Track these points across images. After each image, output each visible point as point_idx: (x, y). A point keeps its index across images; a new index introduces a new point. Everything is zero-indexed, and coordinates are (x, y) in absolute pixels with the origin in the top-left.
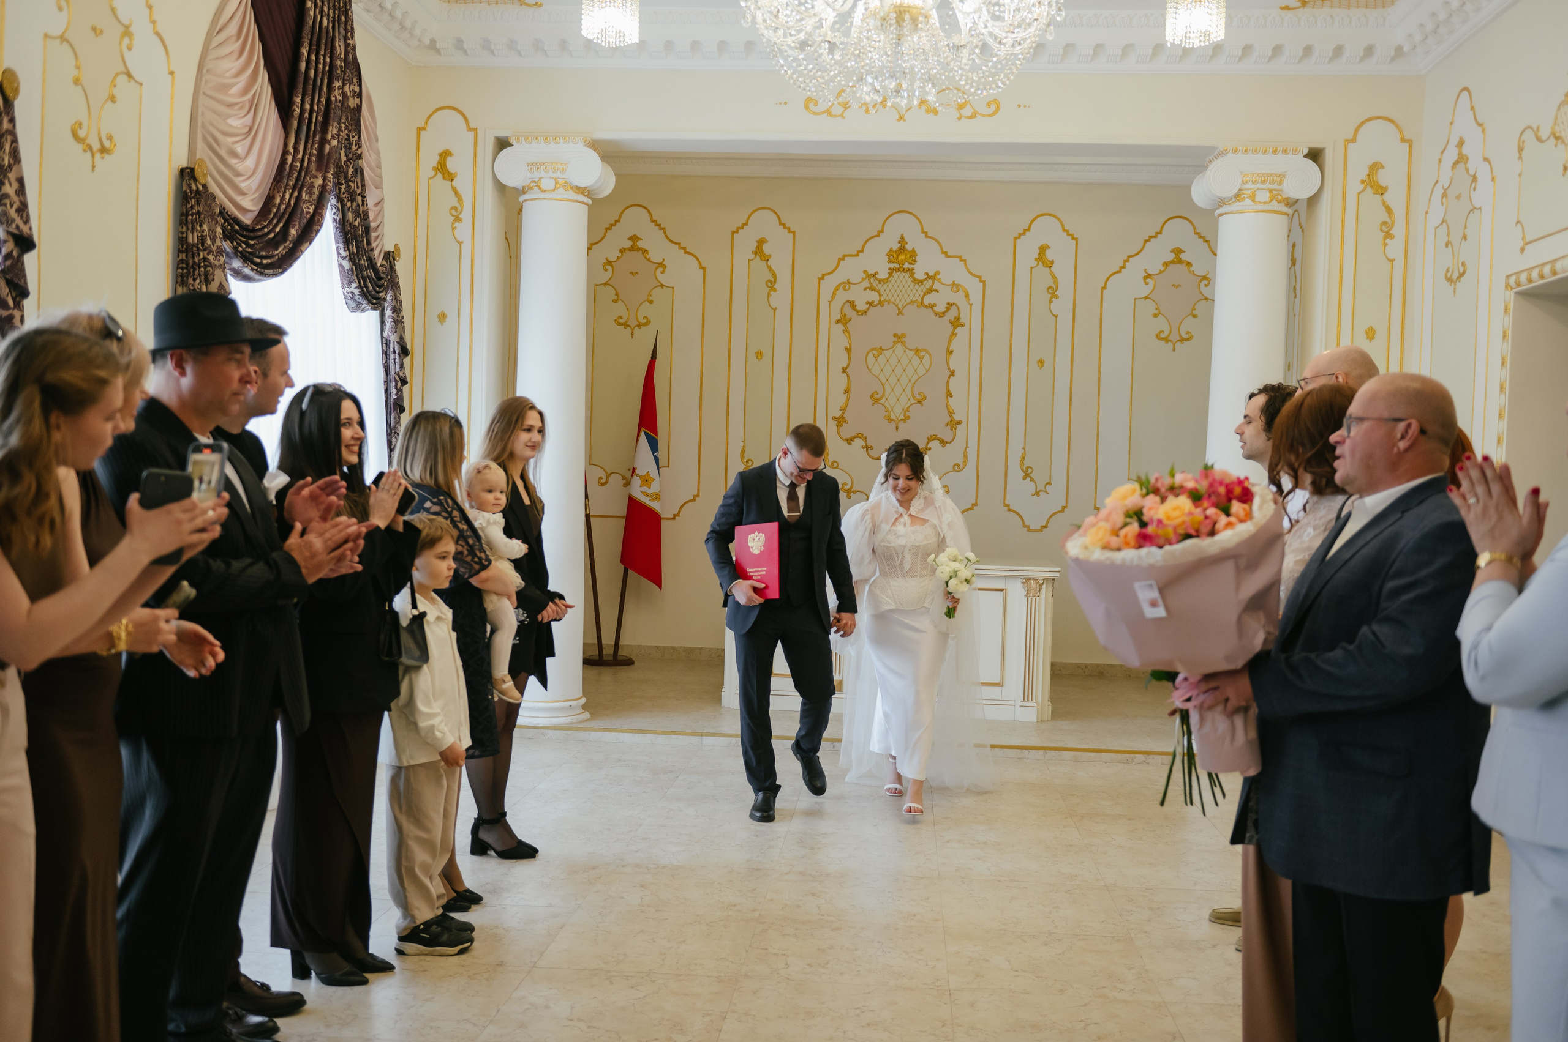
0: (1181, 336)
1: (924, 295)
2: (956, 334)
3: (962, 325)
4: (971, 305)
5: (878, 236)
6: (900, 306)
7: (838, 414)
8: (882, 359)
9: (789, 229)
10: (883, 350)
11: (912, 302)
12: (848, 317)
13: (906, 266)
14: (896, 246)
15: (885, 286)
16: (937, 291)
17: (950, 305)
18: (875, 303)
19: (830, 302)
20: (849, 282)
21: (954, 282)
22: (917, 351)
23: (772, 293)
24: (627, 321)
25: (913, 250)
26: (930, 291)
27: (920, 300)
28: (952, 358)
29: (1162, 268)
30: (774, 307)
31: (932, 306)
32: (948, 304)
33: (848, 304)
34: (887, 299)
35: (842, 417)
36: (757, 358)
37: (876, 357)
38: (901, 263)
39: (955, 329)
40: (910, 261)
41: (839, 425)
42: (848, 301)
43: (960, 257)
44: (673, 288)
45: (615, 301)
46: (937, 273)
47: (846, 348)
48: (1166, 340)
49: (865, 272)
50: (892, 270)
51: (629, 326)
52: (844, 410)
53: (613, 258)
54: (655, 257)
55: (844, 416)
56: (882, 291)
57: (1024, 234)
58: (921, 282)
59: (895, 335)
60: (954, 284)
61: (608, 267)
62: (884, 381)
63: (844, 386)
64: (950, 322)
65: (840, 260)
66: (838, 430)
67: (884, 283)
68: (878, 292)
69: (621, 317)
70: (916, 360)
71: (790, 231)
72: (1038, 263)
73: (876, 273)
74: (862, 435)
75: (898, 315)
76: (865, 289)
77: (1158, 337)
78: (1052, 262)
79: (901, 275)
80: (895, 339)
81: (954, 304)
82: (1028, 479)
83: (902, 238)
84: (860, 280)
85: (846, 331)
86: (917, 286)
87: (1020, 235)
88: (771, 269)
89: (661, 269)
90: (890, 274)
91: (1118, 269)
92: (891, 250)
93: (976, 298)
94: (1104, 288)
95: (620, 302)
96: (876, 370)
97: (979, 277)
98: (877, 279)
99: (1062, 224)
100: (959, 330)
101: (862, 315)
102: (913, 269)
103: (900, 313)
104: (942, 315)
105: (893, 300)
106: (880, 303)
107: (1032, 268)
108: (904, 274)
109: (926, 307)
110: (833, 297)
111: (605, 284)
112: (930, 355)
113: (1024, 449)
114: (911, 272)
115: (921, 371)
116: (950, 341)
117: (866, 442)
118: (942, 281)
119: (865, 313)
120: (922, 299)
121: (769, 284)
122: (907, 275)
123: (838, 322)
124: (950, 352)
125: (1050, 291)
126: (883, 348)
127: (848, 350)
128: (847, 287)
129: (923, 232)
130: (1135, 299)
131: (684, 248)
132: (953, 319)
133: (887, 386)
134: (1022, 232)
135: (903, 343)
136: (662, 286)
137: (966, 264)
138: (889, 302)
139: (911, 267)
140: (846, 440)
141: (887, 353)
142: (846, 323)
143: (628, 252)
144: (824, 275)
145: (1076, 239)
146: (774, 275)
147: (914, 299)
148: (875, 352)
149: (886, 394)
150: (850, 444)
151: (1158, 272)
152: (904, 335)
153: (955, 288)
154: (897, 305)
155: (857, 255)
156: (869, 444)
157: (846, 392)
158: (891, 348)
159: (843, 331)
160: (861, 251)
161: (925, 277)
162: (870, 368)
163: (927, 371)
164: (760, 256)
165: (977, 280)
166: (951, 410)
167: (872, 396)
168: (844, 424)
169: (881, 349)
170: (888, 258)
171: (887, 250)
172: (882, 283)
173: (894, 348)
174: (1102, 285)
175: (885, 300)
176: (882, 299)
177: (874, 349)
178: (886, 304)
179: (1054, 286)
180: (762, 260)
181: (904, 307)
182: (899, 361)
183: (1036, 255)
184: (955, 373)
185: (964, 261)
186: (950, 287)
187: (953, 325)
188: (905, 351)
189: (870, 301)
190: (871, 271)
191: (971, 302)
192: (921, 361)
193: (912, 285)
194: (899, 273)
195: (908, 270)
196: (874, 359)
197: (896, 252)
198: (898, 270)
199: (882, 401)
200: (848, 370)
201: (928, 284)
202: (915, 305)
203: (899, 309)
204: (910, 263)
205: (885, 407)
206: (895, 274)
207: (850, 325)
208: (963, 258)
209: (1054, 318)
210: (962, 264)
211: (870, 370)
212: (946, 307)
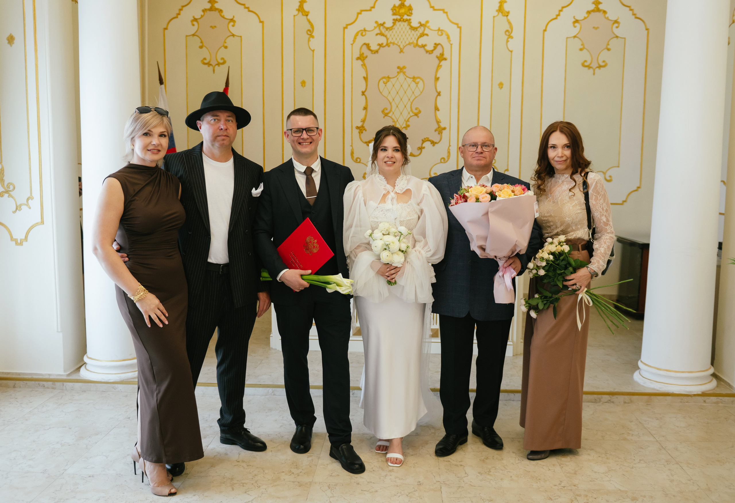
0: (599, 64)
1: (418, 38)
2: (441, 66)
3: (445, 59)
4: (451, 44)
6: (402, 47)
7: (360, 124)
8: (389, 84)
11: (410, 44)
12: (365, 55)
13: (405, 17)
14: (398, 3)
15: (391, 32)
16: (427, 35)
17: (436, 45)
18: (384, 45)
19: (352, 44)
20: (365, 30)
21: (439, 28)
22: (414, 78)
23: (311, 39)
24: (209, 62)
25: (410, 6)
26: (423, 35)
27: (415, 42)
28: (439, 83)
29: (586, 15)
30: (312, 49)
31: (423, 46)
32: (435, 44)
33: (365, 47)
34: (392, 41)
35: (363, 126)
36: (302, 86)
37: (385, 83)
38: (402, 15)
39: (440, 61)
40: (408, 14)
41: (361, 132)
42: (365, 44)
43: (443, 10)
44: (241, 37)
45: (201, 47)
46: (427, 22)
47: (364, 77)
48: (589, 67)
49: (376, 22)
50: (395, 20)
51: (211, 65)
52: (363, 121)
53: (198, 17)
54: (228, 15)
55: (364, 126)
56: (388, 36)
58: (415, 29)
59: (398, 68)
60: (439, 30)
61: (195, 23)
62: (391, 100)
63: (363, 105)
64: (437, 57)
65: (359, 14)
66: (360, 135)
68: (386, 36)
69: (205, 59)
70: (413, 85)
72: (498, 13)
73: (384, 23)
75: (400, 53)
76: (377, 35)
77: (583, 65)
78: (508, 12)
79: (402, 24)
80: (398, 70)
81: (439, 44)
84: (373, 28)
85: (364, 65)
86: (413, 32)
88: (309, 22)
89: (232, 24)
90: (394, 24)
91: (555, 17)
92: (394, 6)
93: (455, 40)
94: (545, 30)
95: (204, 48)
96: (385, 93)
97: (457, 24)
98: (384, 27)
100: (443, 63)
101: (375, 53)
102: (410, 19)
103: (401, 51)
104: (431, 52)
105: (396, 42)
106: (388, 45)
107: (494, 17)
108: (404, 23)
109: (420, 47)
110: (354, 41)
111: (194, 35)
112: (423, 81)
114: (409, 21)
115: (417, 93)
116: (437, 71)
118: (431, 28)
119: (377, 52)
120: (417, 41)
121: (309, 33)
122: (406, 24)
123: (358, 59)
124: (437, 79)
125: (507, 33)
126: (390, 77)
127: (366, 79)
128: (364, 34)
130: (567, 38)
131: (248, 8)
132: (439, 55)
133: (393, 104)
135: (404, 73)
136: (233, 35)
137: (447, 15)
138: (394, 44)
139: (408, 18)
140: (366, 143)
141: (393, 81)
142: (364, 59)
143: (208, 12)
144: (348, 25)
146: (312, 25)
147: (411, 41)
148: (385, 80)
149: (393, 110)
150: (368, 145)
151: (583, 18)
152: (404, 67)
153: (440, 33)
154: (399, 46)
155: (370, 10)
157: (365, 108)
158: (396, 77)
159: (362, 65)
160: (373, 7)
161: (419, 25)
162: (381, 91)
163: (421, 93)
164: (302, 13)
165: (456, 26)
166: (438, 120)
167: (383, 111)
168: (364, 131)
169: (389, 78)
170: (393, 12)
171: (392, 6)
172: (389, 30)
173: (398, 77)
174: (544, 28)
175: (391, 43)
176: (389, 42)
177: (384, 78)
178: (391, 45)
179: (510, 30)
180: (303, 15)
181: (404, 47)
182: (401, 86)
183: (497, 8)
184: (441, 94)
185: (446, 13)
186: (437, 32)
187: (439, 60)
188: (405, 79)
189: (380, 43)
190: (380, 22)
191: (451, 43)
192: (417, 86)
193: (409, 31)
194: (400, 23)
195: (407, 20)
196: (384, 85)
197: (398, 7)
198: (400, 20)
199: (390, 115)
200: (365, 93)
201: (421, 30)
202: (412, 45)
203: (401, 49)
204: (408, 15)
205: (392, 119)
206: (398, 24)
207: (366, 61)
208: (446, 11)
209: (510, 53)
210: (445, 15)
211: (381, 93)
212: (434, 47)
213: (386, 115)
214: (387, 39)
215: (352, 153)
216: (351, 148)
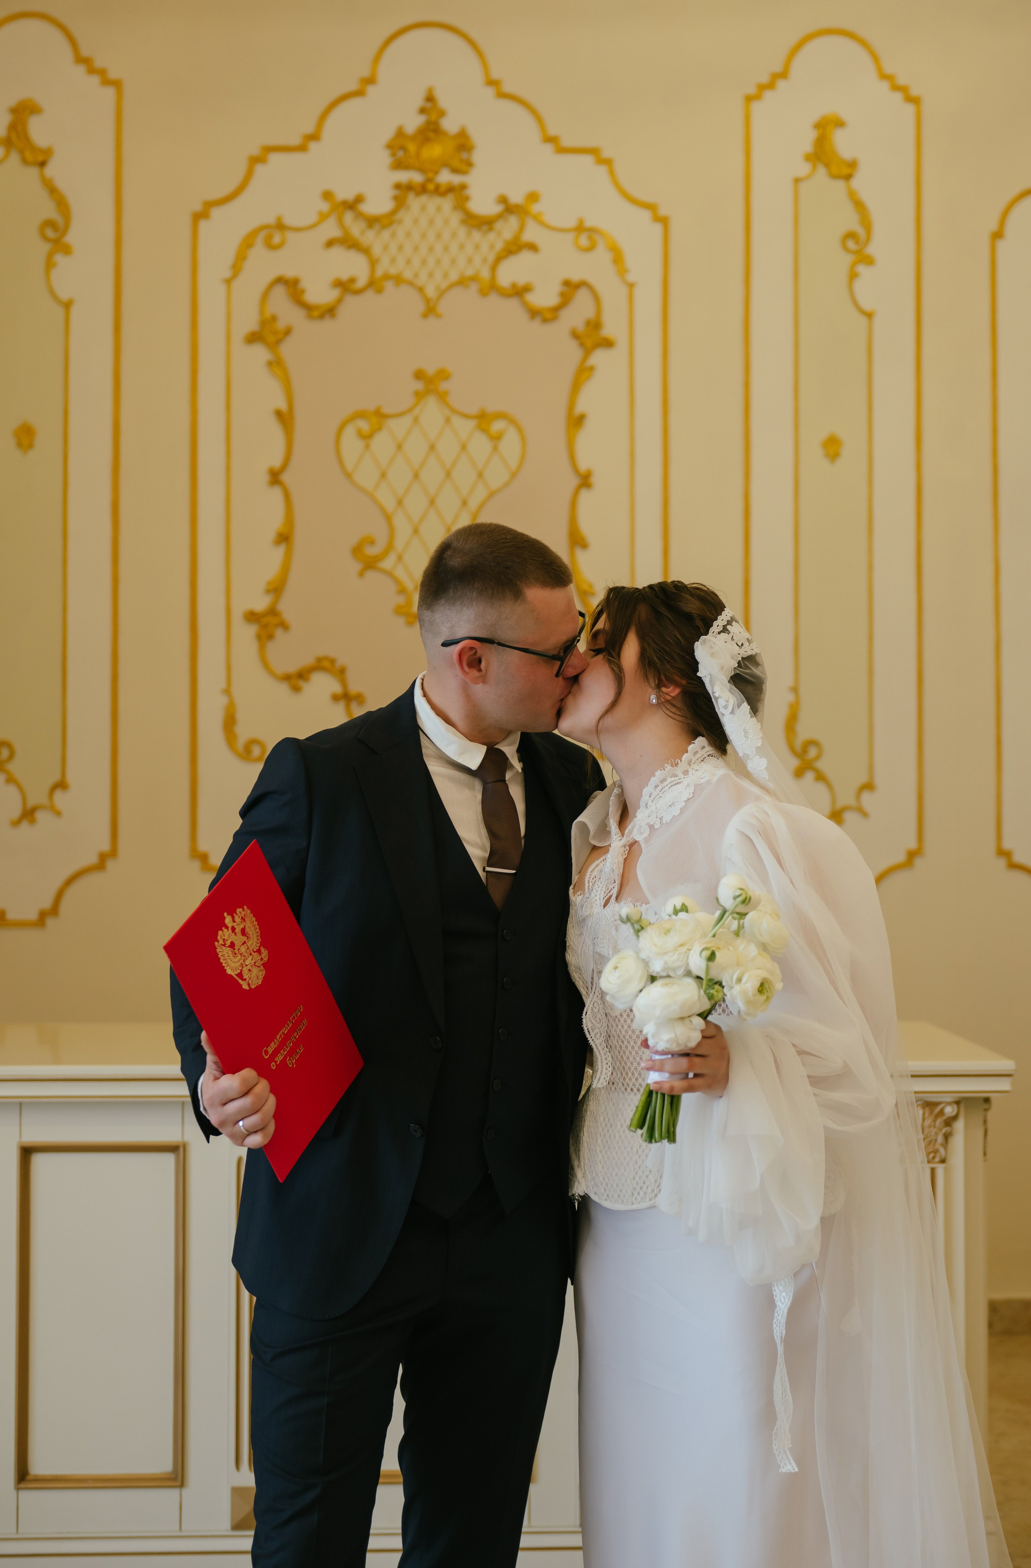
1: (499, 259)
2: (592, 369)
3: (608, 344)
4: (631, 286)
5: (359, 93)
6: (431, 292)
7: (261, 604)
8: (382, 443)
9: (102, 73)
10: (386, 416)
11: (463, 282)
12: (281, 325)
13: (445, 177)
14: (413, 122)
15: (386, 234)
16: (533, 247)
17: (570, 288)
18: (361, 282)
19: (228, 282)
20: (280, 226)
21: (581, 222)
22: (483, 419)
23: (59, 258)
25: (463, 134)
26: (514, 247)
27: (485, 274)
28: (584, 439)
30: (64, 295)
31: (519, 292)
32: (567, 283)
33: (280, 291)
34: (393, 271)
35: (272, 612)
36: (19, 445)
37: (366, 437)
38: (429, 169)
39: (587, 352)
40: (456, 163)
41: (265, 637)
42: (280, 280)
43: (593, 151)
46: (533, 197)
47: (279, 414)
49: (327, 195)
50: (403, 191)
52: (276, 589)
55: (283, 607)
56: (377, 251)
57: (770, 86)
58: (485, 224)
59: (419, 375)
60: (580, 228)
62: (389, 504)
63: (275, 521)
64: (575, 335)
65: (256, 160)
66: (262, 649)
67: (384, 227)
68: (366, 251)
70: (480, 445)
71: (107, 82)
72: (814, 168)
73: (359, 199)
74: (333, 661)
75: (425, 316)
76: (330, 244)
78: (853, 165)
79: (432, 203)
80: (419, 386)
81: (582, 284)
82: (809, 776)
83: (430, 98)
84: (312, 218)
85: (276, 365)
86: (476, 236)
87: (763, 88)
88: (52, 189)
90: (400, 202)
92: (400, 133)
93: (644, 267)
94: (998, 235)
96: (366, 476)
97: (650, 207)
98: (359, 215)
99: (875, 58)
100: (599, 358)
101: (321, 317)
102: (463, 187)
103: (430, 310)
104: (548, 315)
105: (408, 275)
106: (374, 285)
107: (797, 181)
108: (438, 200)
109: (504, 294)
110: (237, 268)
112: (520, 429)
113: (795, 690)
114: (458, 193)
115: (497, 476)
116: (576, 387)
117: (344, 683)
118: (548, 219)
119: (330, 312)
120: (494, 268)
121: (50, 233)
122: (447, 203)
123: (253, 338)
124: (576, 421)
125: (851, 244)
126: (386, 410)
127: (285, 418)
128: (277, 239)
129: (492, 83)
132: (580, 326)
133: (400, 522)
134: (765, 79)
135: (443, 398)
137: (612, 173)
138: (398, 280)
139: (456, 179)
140: (287, 678)
141: (399, 426)
142: (278, 342)
144: (210, 205)
145: (914, 100)
146: (61, 203)
147: (470, 272)
148: (364, 425)
149: (399, 544)
150: (296, 689)
152: (443, 375)
153: (584, 241)
154: (421, 290)
155: (302, 148)
156: (354, 689)
157: (284, 538)
158: (409, 411)
159: (270, 364)
160: (314, 137)
161: (499, 209)
162: (349, 467)
163: (514, 475)
164: (21, 152)
165: (646, 215)
166: (585, 587)
167: (357, 551)
168: (279, 633)
169: (380, 416)
170: (393, 155)
171: (388, 133)
172: (377, 226)
173: (416, 411)
174: (993, 226)
175: (387, 277)
176: (379, 272)
177: (360, 415)
178: (389, 286)
179: (861, 231)
180: (25, 162)
181: (442, 293)
182: (432, 447)
183: (807, 147)
184: (595, 480)
185: (607, 162)
186: (570, 237)
187: (582, 345)
188: (448, 420)
189: (345, 277)
190: (344, 194)
191: (631, 278)
192: (495, 448)
193: (462, 232)
194: (424, 199)
195: (451, 189)
196: (360, 444)
197: (413, 138)
198: (422, 190)
199: (388, 563)
200: (285, 477)
201: (508, 229)
202: (474, 287)
203: (428, 301)
204: (455, 171)
205: (396, 581)
206: (415, 202)
207: (287, 349)
208: (606, 154)
209: (863, 320)
210: (602, 170)
211: (348, 476)
212: (562, 294)
213: (370, 564)
214: (373, 263)
215: (230, 722)
216: (224, 700)
